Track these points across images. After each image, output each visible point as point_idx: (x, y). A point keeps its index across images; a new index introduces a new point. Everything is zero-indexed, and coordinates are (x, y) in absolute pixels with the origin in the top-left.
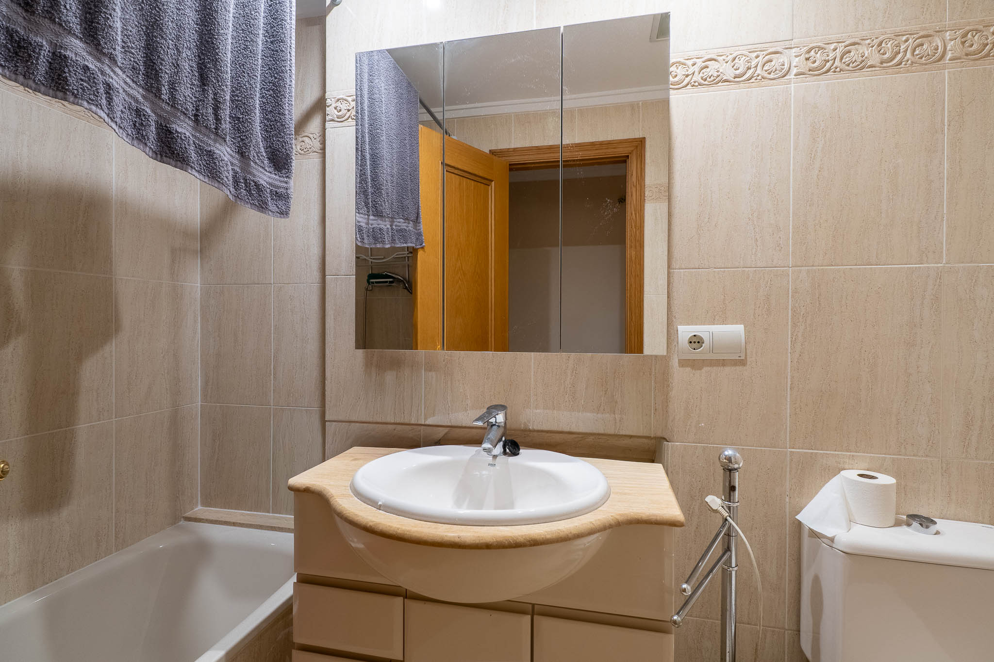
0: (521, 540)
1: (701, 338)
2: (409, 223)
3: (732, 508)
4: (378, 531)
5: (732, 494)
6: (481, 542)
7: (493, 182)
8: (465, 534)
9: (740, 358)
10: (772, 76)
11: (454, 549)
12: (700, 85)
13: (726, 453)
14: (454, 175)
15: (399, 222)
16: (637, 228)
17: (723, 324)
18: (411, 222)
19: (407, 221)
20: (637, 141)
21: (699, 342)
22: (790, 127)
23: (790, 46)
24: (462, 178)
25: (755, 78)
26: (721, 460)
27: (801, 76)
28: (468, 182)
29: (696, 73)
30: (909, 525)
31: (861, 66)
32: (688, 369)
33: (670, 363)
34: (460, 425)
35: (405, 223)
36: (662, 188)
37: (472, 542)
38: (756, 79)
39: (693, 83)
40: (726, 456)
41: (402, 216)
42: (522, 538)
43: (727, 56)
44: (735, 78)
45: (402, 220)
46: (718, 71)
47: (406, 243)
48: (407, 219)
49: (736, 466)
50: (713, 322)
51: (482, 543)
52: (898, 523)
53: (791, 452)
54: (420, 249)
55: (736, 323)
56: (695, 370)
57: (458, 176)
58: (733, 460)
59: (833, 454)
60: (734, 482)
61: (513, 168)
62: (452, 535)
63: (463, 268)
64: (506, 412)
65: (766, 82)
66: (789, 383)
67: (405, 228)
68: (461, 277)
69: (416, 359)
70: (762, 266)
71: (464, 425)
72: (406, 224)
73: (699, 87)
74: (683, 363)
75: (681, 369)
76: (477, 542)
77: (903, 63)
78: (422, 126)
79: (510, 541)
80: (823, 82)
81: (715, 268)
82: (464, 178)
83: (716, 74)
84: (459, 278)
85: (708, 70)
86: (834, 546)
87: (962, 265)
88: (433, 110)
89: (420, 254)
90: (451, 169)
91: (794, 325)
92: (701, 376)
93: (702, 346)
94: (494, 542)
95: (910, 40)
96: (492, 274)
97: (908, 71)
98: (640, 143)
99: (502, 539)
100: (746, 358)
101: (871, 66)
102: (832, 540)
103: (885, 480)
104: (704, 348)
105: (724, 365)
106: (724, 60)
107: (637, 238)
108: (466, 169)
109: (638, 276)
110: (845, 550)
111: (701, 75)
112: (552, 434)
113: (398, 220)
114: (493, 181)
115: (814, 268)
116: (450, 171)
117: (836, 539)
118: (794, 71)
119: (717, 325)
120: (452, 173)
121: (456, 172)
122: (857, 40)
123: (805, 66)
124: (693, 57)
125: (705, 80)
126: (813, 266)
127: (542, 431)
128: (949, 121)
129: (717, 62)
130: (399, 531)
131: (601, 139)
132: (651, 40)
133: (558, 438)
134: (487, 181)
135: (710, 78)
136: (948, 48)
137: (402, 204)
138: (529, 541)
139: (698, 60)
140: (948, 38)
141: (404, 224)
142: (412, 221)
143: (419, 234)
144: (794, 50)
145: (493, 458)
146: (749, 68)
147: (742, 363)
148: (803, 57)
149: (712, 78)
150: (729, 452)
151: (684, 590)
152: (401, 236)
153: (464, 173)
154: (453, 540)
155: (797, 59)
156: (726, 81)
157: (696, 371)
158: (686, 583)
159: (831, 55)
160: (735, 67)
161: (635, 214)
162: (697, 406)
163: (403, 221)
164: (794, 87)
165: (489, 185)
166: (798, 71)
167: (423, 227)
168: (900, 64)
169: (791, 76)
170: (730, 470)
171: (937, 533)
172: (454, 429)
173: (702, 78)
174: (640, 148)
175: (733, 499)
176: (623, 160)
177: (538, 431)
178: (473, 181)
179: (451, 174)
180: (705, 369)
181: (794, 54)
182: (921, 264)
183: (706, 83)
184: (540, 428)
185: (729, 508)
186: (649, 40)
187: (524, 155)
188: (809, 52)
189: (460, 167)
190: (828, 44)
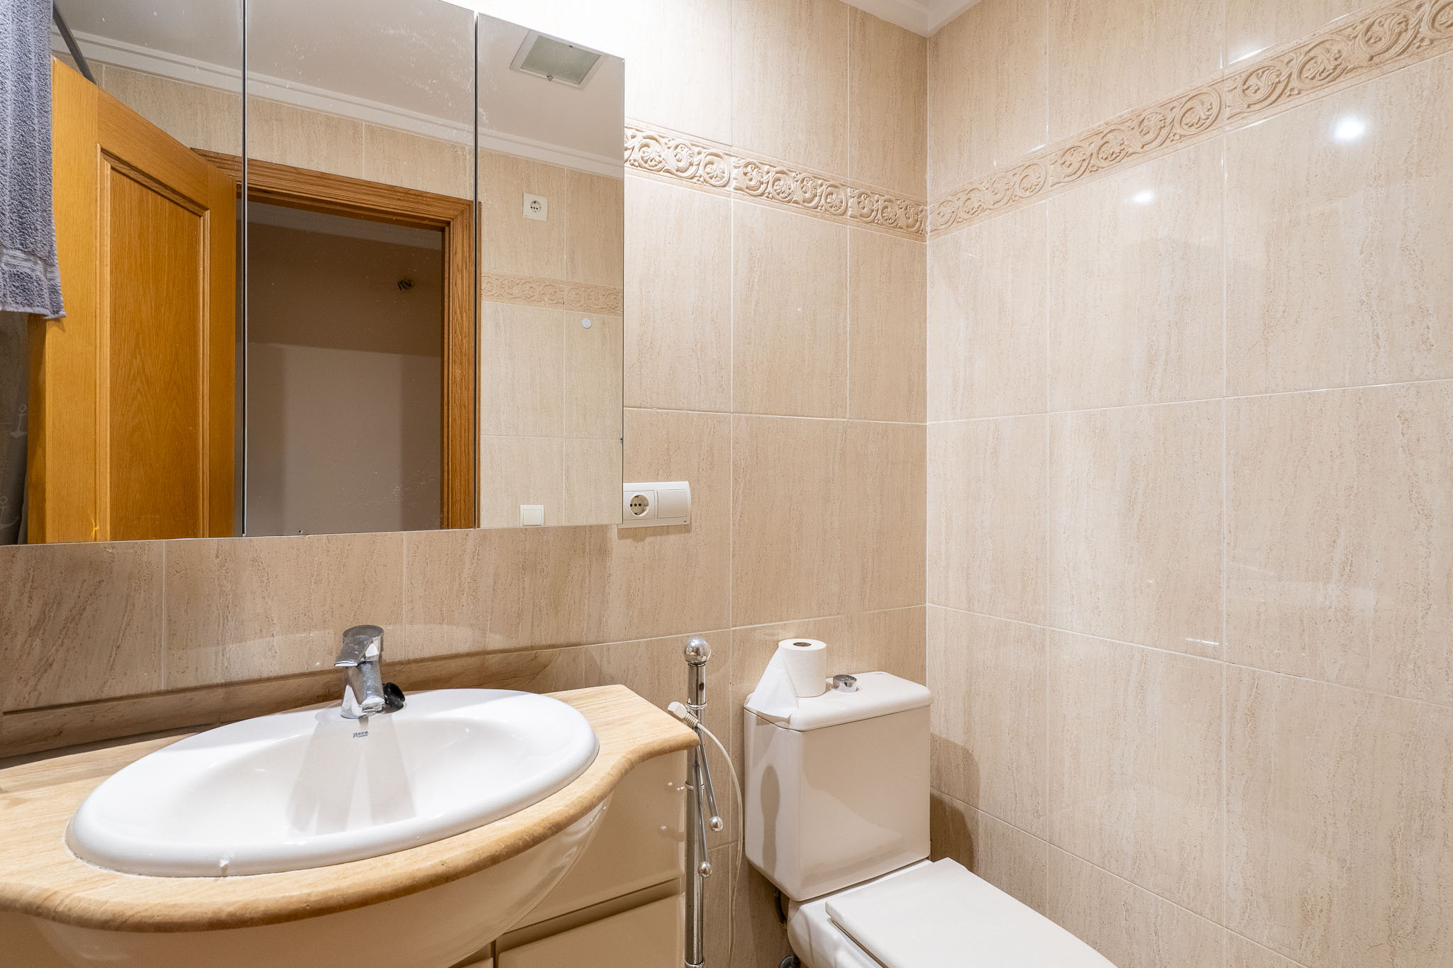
0: (540, 830)
1: (644, 499)
2: (35, 263)
3: (699, 711)
4: (256, 916)
5: (699, 693)
6: (483, 856)
7: (208, 213)
8: (452, 855)
9: (686, 523)
10: (713, 181)
11: (437, 887)
12: (640, 166)
13: (693, 644)
14: (129, 180)
15: (14, 257)
16: (464, 335)
17: (667, 481)
18: (39, 262)
19: (32, 258)
20: (463, 204)
21: (640, 505)
22: (730, 248)
23: (729, 153)
24: (144, 189)
25: (697, 178)
26: (688, 653)
27: (739, 192)
28: (159, 201)
29: (636, 149)
30: (836, 687)
31: (788, 199)
32: (629, 541)
33: (608, 535)
34: (255, 676)
35: (26, 260)
36: (506, 282)
37: (468, 863)
38: (698, 180)
39: (632, 162)
40: (693, 648)
41: (22, 244)
42: (540, 827)
43: (669, 141)
44: (677, 171)
45: (18, 253)
46: (660, 156)
47: (30, 305)
48: (32, 253)
49: (704, 659)
50: (656, 478)
51: (484, 859)
52: (828, 688)
53: (733, 631)
54: (51, 322)
55: (681, 479)
56: (638, 541)
57: (136, 185)
58: (701, 650)
59: (768, 626)
60: (701, 679)
61: (261, 196)
62: (429, 864)
63: (147, 371)
64: (382, 638)
65: (707, 187)
66: (731, 550)
67: (28, 271)
68: (141, 389)
69: (145, 558)
70: (705, 410)
71: (265, 675)
72: (29, 264)
73: (639, 168)
74: (624, 534)
75: (622, 541)
76: (476, 859)
77: (819, 208)
78: (55, 59)
79: (525, 839)
80: (761, 205)
81: (658, 408)
82: (150, 192)
83: (658, 159)
84: (138, 390)
85: (649, 150)
86: (791, 727)
87: (858, 421)
88: (75, 33)
89: (52, 334)
90: (122, 166)
91: (735, 480)
92: (643, 549)
93: (643, 511)
94: (503, 849)
95: (824, 186)
96: (204, 387)
97: (822, 217)
98: (468, 207)
99: (512, 841)
100: (691, 523)
101: (796, 202)
102: (788, 721)
103: (817, 645)
104: (648, 513)
105: (668, 533)
106: (666, 144)
107: (464, 350)
108: (154, 173)
109: (465, 407)
110: (802, 728)
111: (641, 153)
112: (443, 662)
113: (12, 252)
114: (206, 209)
115: (752, 415)
116: (119, 169)
117: (791, 721)
118: (733, 184)
119: (661, 481)
120: (124, 175)
121: (133, 174)
122: (785, 169)
123: (744, 182)
124: (632, 127)
125: (646, 162)
126: (751, 413)
127: (423, 660)
128: (850, 277)
129: (658, 144)
130: (313, 899)
131: (407, 184)
132: (512, 66)
133: (453, 666)
134: (196, 208)
135: (651, 161)
136: (849, 204)
137: (21, 218)
138: (550, 828)
139: (638, 133)
140: (849, 194)
141: (24, 264)
142: (40, 258)
143: (54, 290)
144: (733, 159)
145: (360, 721)
146: (691, 164)
147: (686, 529)
148: (742, 170)
149: (653, 163)
150: (695, 643)
151: (716, 826)
152: (17, 288)
153: (148, 180)
154: (432, 872)
155: (736, 170)
156: (668, 171)
157: (639, 543)
158: (712, 816)
159: (765, 178)
160: (677, 157)
161: (461, 313)
162: (639, 589)
163: (23, 255)
164: (735, 202)
165: (200, 217)
166: (738, 184)
167: (58, 274)
168: (816, 208)
169: (730, 188)
170: (696, 664)
171: (857, 690)
172: (244, 688)
173: (642, 158)
174: (468, 215)
175: (701, 701)
176: (442, 227)
177: (416, 661)
178: (167, 201)
179: (121, 176)
180: (649, 539)
181: (733, 164)
182: (833, 418)
183: (646, 165)
184: (418, 655)
185: (697, 712)
186: (509, 65)
187: (278, 178)
188: (746, 166)
189: (140, 167)
190: (762, 164)
